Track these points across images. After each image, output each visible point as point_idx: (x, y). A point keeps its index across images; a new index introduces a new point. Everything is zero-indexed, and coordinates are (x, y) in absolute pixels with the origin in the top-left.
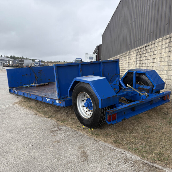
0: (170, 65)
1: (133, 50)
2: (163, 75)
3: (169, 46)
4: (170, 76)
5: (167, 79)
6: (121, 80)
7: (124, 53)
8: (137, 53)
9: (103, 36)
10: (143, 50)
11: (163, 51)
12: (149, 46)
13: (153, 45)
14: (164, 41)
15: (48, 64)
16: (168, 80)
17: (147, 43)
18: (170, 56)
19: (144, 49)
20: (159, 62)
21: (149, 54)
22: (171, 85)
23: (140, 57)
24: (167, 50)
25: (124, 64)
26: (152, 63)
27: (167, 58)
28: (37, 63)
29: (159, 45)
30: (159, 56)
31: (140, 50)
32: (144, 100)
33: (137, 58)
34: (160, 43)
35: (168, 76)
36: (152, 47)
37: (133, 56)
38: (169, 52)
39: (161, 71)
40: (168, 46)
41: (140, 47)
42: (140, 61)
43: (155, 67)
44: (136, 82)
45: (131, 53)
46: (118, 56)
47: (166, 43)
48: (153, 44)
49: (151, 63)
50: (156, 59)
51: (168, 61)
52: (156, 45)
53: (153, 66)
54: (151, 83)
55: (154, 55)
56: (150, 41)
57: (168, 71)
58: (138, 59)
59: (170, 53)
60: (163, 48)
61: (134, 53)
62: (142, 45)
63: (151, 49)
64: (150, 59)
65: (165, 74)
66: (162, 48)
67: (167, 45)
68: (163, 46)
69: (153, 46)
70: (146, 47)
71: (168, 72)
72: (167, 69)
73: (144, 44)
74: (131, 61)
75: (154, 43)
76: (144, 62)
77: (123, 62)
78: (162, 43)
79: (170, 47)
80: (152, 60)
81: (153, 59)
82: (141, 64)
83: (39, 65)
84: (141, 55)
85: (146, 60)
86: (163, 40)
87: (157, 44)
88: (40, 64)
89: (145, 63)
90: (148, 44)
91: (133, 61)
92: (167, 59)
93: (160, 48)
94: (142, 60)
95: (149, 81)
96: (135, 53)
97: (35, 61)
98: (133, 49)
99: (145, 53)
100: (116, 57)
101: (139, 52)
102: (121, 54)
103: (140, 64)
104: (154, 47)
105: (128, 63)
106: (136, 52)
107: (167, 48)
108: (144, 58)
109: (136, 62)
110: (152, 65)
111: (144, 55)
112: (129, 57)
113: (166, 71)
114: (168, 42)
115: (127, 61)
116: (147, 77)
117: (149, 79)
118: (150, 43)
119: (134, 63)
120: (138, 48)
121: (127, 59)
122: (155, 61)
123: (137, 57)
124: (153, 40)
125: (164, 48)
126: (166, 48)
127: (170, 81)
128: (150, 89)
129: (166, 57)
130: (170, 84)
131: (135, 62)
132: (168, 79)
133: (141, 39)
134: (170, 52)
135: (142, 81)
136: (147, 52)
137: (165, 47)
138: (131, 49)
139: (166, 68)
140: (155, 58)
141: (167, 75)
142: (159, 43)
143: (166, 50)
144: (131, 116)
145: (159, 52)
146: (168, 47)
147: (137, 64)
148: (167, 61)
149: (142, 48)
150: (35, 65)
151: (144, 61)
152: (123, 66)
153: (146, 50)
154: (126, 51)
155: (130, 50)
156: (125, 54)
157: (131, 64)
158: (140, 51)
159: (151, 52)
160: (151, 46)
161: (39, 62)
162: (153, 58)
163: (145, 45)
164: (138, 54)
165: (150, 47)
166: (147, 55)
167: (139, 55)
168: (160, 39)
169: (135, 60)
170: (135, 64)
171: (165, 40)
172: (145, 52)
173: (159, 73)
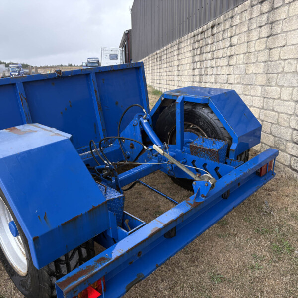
0: (270, 71)
1: (186, 37)
2: (252, 96)
3: (270, 20)
4: (271, 101)
5: (263, 108)
6: (145, 121)
7: (170, 45)
8: (194, 43)
9: (133, 11)
10: (206, 37)
11: (255, 35)
12: (218, 24)
13: (230, 21)
14: (255, 8)
15: (36, 71)
16: (265, 110)
17: (215, 17)
18: (270, 49)
19: (209, 34)
20: (244, 63)
21: (221, 45)
22: (272, 123)
23: (201, 53)
24: (265, 31)
25: (171, 69)
26: (227, 66)
27: (262, 53)
28: (15, 69)
29: (244, 20)
30: (243, 48)
31: (199, 36)
32: (203, 196)
33: (194, 56)
34: (246, 16)
35: (265, 100)
36: (227, 28)
37: (186, 50)
38: (268, 37)
39: (249, 87)
40: (268, 21)
41: (200, 30)
42: (201, 61)
43: (233, 76)
44: (185, 127)
45: (182, 45)
46: (158, 52)
47: (262, 14)
48: (229, 18)
49: (225, 67)
50: (235, 57)
51: (265, 62)
52: (237, 21)
53: (228, 75)
54: (225, 129)
55: (231, 46)
56: (221, 13)
57: (266, 88)
58: (197, 59)
59: (273, 41)
60: (254, 26)
61: (188, 43)
62: (205, 23)
63: (223, 33)
64: (222, 57)
65: (259, 94)
66: (250, 28)
67: (264, 18)
68: (253, 21)
69: (228, 25)
70: (212, 27)
71: (265, 90)
72: (264, 82)
73: (209, 21)
74: (182, 62)
75: (230, 16)
76: (209, 63)
77: (168, 64)
78: (251, 14)
79: (272, 23)
80: (228, 60)
81: (230, 56)
82: (203, 69)
83: (19, 74)
84: (201, 47)
85: (213, 58)
86: (252, 6)
87: (238, 17)
88: (21, 71)
89: (212, 67)
90: (216, 21)
91: (186, 62)
92: (263, 57)
93: (245, 29)
94: (206, 60)
95: (218, 125)
96: (190, 43)
97: (10, 66)
98: (186, 34)
99: (211, 44)
100: (155, 53)
101: (198, 41)
102: (164, 46)
103: (201, 68)
104: (232, 27)
105: (178, 65)
106: (192, 42)
107: (263, 28)
108: (209, 56)
109: (192, 64)
110: (228, 73)
111: (208, 48)
112: (178, 54)
113: (260, 88)
114: (266, 11)
115: (176, 63)
116: (212, 112)
117: (218, 120)
118: (222, 17)
119: (188, 68)
120: (196, 32)
121: (176, 57)
122: (233, 62)
123: (194, 53)
124: (228, 9)
125: (255, 28)
126: (260, 27)
127: (271, 113)
128: (221, 150)
129: (262, 50)
130: (270, 121)
131: (190, 66)
132: (265, 108)
133: (203, 9)
134: (270, 38)
135: (201, 124)
136: (215, 41)
137: (258, 25)
138: (183, 36)
139: (261, 80)
140: (232, 55)
141: (264, 98)
142: (244, 14)
143: (260, 32)
144: (159, 264)
145: (244, 38)
146: (266, 24)
147: (194, 69)
148: (263, 62)
149: (204, 32)
150: (11, 73)
151: (209, 61)
152: (169, 74)
153: (213, 35)
154: (173, 39)
155: (180, 37)
156: (172, 47)
157: (182, 68)
158: (199, 38)
159: (224, 39)
160: (225, 25)
161: (18, 67)
162: (229, 54)
163: (210, 24)
164: (196, 45)
165: (222, 27)
166: (214, 47)
167: (199, 49)
168: (246, 3)
169: (190, 60)
170: (190, 68)
171: (259, 6)
172: (210, 41)
173: (244, 90)
